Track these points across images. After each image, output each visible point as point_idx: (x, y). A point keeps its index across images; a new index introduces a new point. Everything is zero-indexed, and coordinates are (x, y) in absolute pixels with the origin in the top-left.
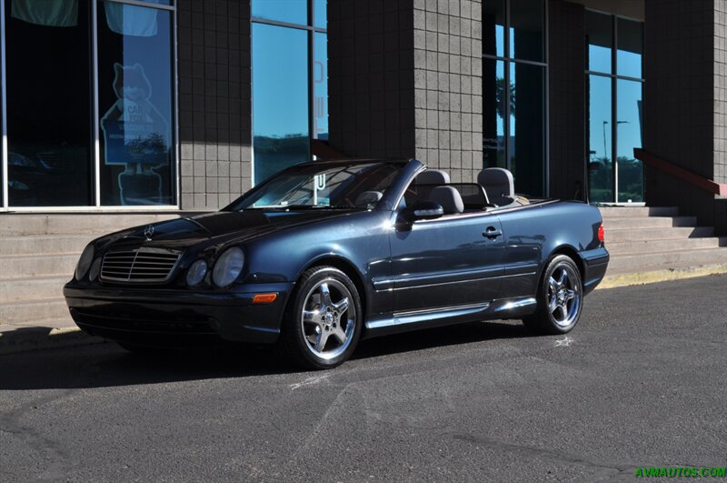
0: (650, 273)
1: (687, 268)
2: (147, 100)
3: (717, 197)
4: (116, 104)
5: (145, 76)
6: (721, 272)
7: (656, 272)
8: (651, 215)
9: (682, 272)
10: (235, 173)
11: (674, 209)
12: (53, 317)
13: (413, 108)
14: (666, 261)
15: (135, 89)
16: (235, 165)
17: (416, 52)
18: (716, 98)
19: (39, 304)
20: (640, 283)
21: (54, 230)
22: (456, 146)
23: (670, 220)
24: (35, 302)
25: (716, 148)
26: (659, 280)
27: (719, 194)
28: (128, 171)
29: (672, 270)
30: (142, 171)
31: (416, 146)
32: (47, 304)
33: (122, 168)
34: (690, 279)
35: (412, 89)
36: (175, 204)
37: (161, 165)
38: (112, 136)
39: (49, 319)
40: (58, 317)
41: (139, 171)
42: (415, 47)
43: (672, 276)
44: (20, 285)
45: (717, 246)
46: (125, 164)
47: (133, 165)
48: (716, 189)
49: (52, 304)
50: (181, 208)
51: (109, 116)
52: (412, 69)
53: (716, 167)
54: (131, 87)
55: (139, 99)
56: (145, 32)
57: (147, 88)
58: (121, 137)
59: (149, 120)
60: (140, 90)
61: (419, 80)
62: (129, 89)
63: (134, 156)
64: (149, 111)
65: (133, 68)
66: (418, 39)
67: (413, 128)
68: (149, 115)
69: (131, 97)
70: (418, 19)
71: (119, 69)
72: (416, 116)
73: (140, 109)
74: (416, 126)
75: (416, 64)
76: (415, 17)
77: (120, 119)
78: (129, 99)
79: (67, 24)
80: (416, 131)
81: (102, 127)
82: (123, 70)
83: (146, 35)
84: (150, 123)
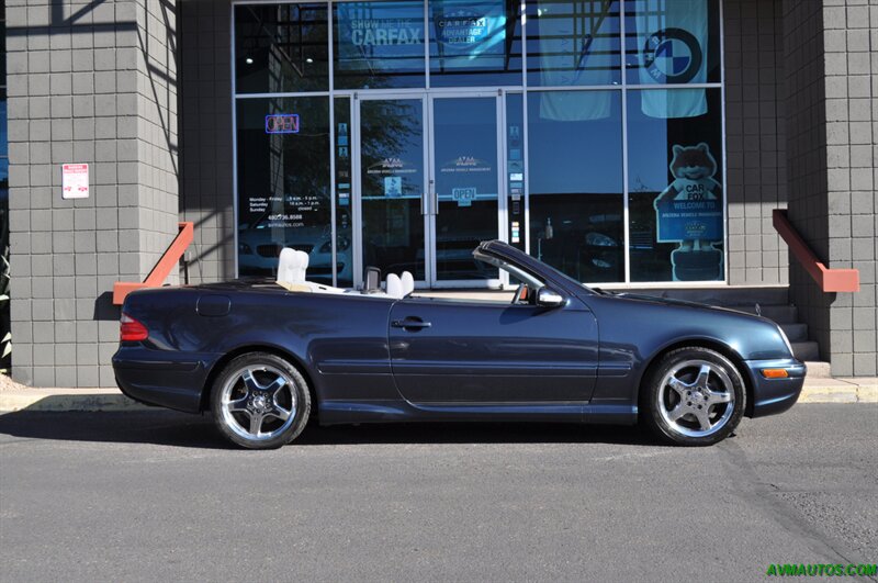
2: (710, 178)
4: (673, 184)
5: (709, 154)
15: (697, 168)
28: (683, 248)
30: (700, 247)
33: (674, 246)
35: (825, 146)
36: (723, 279)
38: (664, 215)
41: (697, 247)
42: (826, 97)
46: (681, 241)
47: (690, 242)
50: (729, 284)
52: (825, 122)
54: (692, 166)
55: (700, 177)
56: (689, 113)
57: (711, 166)
58: (676, 215)
59: (711, 196)
60: (702, 168)
61: (835, 134)
62: (689, 169)
63: (691, 233)
64: (712, 188)
65: (696, 148)
66: (833, 87)
67: (826, 192)
68: (713, 192)
69: (692, 176)
70: (833, 64)
71: (678, 151)
72: (829, 177)
73: (701, 187)
74: (829, 189)
75: (829, 116)
76: (826, 62)
77: (676, 199)
78: (688, 178)
79: (598, 117)
80: (829, 194)
81: (656, 207)
82: (683, 152)
83: (690, 115)
84: (711, 201)
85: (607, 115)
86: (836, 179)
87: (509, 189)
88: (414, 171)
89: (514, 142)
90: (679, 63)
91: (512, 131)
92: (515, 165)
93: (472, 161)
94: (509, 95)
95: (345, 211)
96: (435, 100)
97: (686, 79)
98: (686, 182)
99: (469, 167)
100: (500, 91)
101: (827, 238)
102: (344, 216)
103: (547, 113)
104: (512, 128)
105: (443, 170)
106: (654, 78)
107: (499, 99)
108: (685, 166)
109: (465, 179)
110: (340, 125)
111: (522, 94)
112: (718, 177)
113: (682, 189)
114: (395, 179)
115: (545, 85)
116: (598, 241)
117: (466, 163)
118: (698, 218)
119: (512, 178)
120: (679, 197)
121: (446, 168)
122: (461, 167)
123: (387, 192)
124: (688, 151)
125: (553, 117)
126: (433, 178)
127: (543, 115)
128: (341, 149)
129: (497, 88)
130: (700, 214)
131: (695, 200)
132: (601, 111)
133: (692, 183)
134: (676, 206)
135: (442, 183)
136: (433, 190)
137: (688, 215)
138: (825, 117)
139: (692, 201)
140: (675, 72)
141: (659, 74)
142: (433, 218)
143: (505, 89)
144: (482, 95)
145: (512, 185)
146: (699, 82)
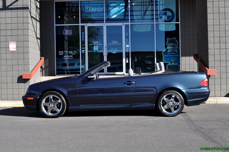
2: (176, 46)
4: (167, 48)
5: (176, 40)
15: (173, 44)
28: (170, 64)
30: (174, 64)
33: (168, 63)
38: (165, 56)
41: (173, 64)
46: (169, 62)
47: (171, 62)
55: (174, 46)
56: (171, 29)
57: (177, 43)
58: (168, 56)
59: (177, 51)
60: (175, 44)
61: (210, 34)
62: (171, 44)
63: (172, 60)
64: (177, 49)
65: (173, 39)
66: (210, 22)
67: (208, 49)
68: (177, 50)
69: (172, 46)
70: (210, 16)
71: (168, 39)
72: (209, 45)
73: (174, 49)
74: (209, 48)
75: (209, 30)
76: (208, 16)
78: (171, 46)
79: (148, 31)
80: (209, 50)
81: (163, 54)
82: (169, 40)
83: (172, 30)
84: (177, 52)
85: (150, 30)
86: (210, 46)
87: (126, 49)
88: (101, 44)
89: (127, 37)
90: (169, 17)
91: (126, 34)
92: (127, 43)
93: (116, 42)
94: (125, 25)
95: (83, 55)
96: (107, 26)
97: (170, 21)
98: (170, 47)
99: (115, 43)
100: (123, 24)
101: (208, 61)
102: (83, 56)
103: (135, 30)
104: (126, 33)
105: (109, 44)
106: (162, 21)
107: (123, 26)
108: (170, 43)
109: (114, 47)
110: (82, 33)
111: (129, 25)
112: (179, 46)
113: (169, 49)
114: (96, 46)
115: (135, 22)
116: (148, 62)
117: (115, 42)
118: (173, 57)
119: (126, 46)
120: (169, 51)
121: (110, 43)
122: (113, 43)
123: (94, 50)
124: (171, 39)
125: (137, 31)
126: (106, 46)
127: (134, 30)
128: (82, 39)
129: (123, 23)
130: (174, 56)
131: (173, 52)
132: (149, 29)
133: (172, 48)
134: (168, 53)
135: (108, 48)
136: (106, 49)
137: (171, 56)
138: (208, 30)
139: (172, 52)
140: (168, 19)
141: (164, 20)
142: (106, 57)
143: (125, 23)
144: (119, 25)
145: (126, 48)
146: (174, 22)
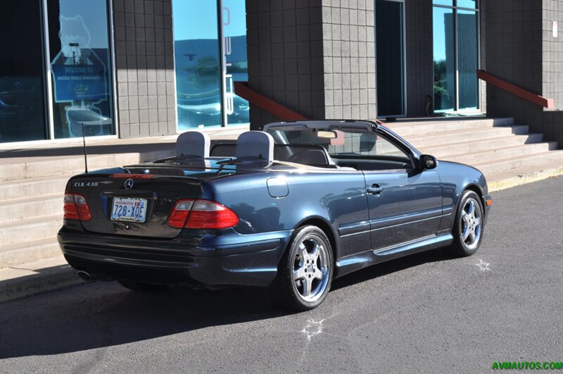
0: (505, 181)
1: (532, 174)
3: (545, 109)
4: (62, 50)
6: (556, 175)
7: (509, 180)
8: (495, 125)
9: (528, 178)
10: (162, 105)
11: (510, 120)
12: (45, 258)
13: (322, 57)
14: (511, 166)
15: (77, 37)
16: (162, 98)
17: (324, 9)
18: (544, 28)
19: (33, 248)
20: (498, 190)
21: (31, 175)
22: (355, 86)
23: (510, 129)
24: (28, 245)
25: (544, 70)
26: (512, 186)
27: (547, 107)
28: (74, 108)
29: (521, 176)
30: (86, 106)
31: (325, 88)
32: (39, 247)
33: (69, 105)
34: (535, 183)
35: (321, 40)
36: (114, 134)
37: (101, 100)
38: (59, 78)
39: (42, 260)
40: (48, 257)
41: (83, 107)
42: (323, 5)
43: (521, 181)
44: (15, 230)
45: (547, 150)
46: (72, 101)
47: (78, 101)
48: (545, 103)
49: (44, 246)
50: (120, 137)
51: (57, 61)
52: (321, 23)
53: (544, 85)
54: (74, 35)
57: (86, 36)
58: (67, 78)
59: (90, 62)
60: (82, 38)
62: (72, 37)
63: (79, 94)
64: (89, 55)
65: (75, 19)
68: (90, 58)
72: (324, 63)
73: (82, 54)
77: (66, 63)
78: (72, 45)
81: (52, 71)
82: (66, 22)
84: (90, 66)
98: (72, 49)
108: (69, 35)
113: (69, 55)
118: (84, 81)
120: (68, 62)
130: (85, 78)
131: (79, 65)
133: (75, 50)
134: (67, 70)
137: (76, 78)
